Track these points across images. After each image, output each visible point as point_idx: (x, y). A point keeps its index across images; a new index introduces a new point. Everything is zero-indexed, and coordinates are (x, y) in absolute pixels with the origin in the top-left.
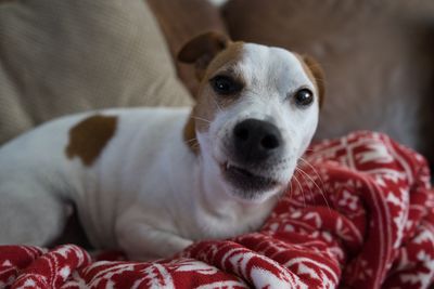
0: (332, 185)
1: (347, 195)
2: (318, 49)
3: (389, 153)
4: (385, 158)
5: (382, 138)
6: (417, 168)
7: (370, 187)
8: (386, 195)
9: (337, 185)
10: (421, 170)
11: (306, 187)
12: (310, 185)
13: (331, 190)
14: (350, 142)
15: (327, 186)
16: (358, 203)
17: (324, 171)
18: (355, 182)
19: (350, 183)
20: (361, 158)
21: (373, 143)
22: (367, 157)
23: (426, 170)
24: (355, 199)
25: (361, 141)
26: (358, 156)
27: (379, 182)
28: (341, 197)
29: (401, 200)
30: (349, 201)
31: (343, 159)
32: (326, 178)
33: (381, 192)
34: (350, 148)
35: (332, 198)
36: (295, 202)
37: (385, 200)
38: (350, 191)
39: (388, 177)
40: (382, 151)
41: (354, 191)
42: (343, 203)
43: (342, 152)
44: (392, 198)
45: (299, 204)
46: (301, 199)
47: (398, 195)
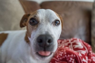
0: (67, 56)
1: (71, 59)
2: (63, 15)
3: (82, 45)
4: (81, 47)
5: (80, 41)
6: (89, 49)
7: (78, 57)
8: (82, 59)
9: (69, 56)
10: (90, 49)
11: (60, 56)
12: (61, 55)
13: (67, 57)
14: (72, 41)
15: (66, 56)
16: (74, 61)
17: (65, 51)
18: (73, 55)
19: (72, 55)
20: (75, 47)
21: (78, 42)
22: (76, 46)
23: (91, 49)
24: (74, 60)
25: (74, 41)
26: (74, 46)
27: (80, 55)
28: (70, 59)
29: (86, 60)
30: (72, 61)
31: (70, 46)
32: (65, 53)
33: (81, 58)
34: (72, 43)
35: (67, 59)
36: (57, 60)
37: (82, 61)
38: (72, 58)
39: (82, 53)
40: (80, 45)
41: (73, 58)
42: (70, 61)
43: (69, 44)
44: (84, 60)
45: (58, 61)
46: (59, 59)
47: (85, 59)
